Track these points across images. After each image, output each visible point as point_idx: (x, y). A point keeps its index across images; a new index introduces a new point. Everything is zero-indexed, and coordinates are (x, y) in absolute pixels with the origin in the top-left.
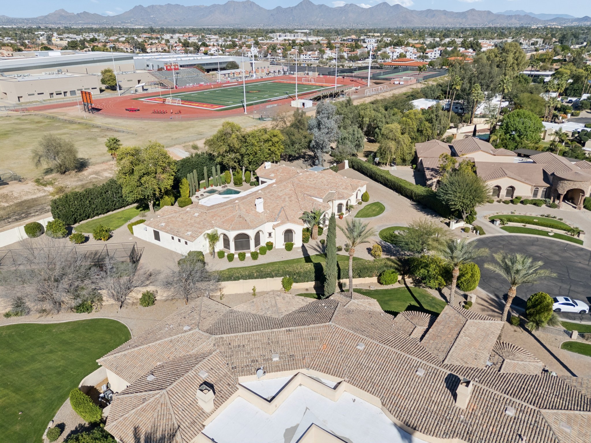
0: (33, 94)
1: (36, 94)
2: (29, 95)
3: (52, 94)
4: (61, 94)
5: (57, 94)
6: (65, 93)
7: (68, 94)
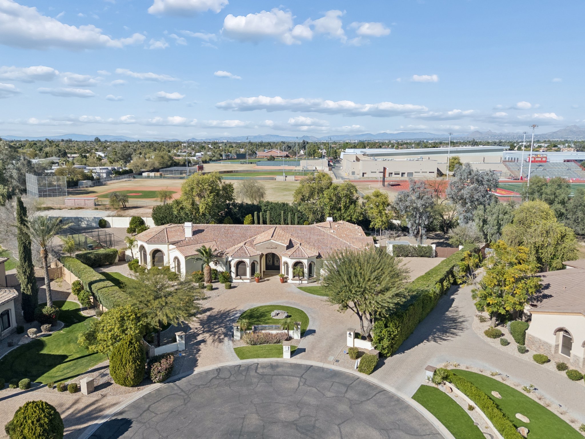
0: (376, 172)
1: (377, 172)
2: (372, 172)
3: (392, 173)
4: (399, 174)
5: (395, 174)
6: (403, 174)
7: (406, 175)
